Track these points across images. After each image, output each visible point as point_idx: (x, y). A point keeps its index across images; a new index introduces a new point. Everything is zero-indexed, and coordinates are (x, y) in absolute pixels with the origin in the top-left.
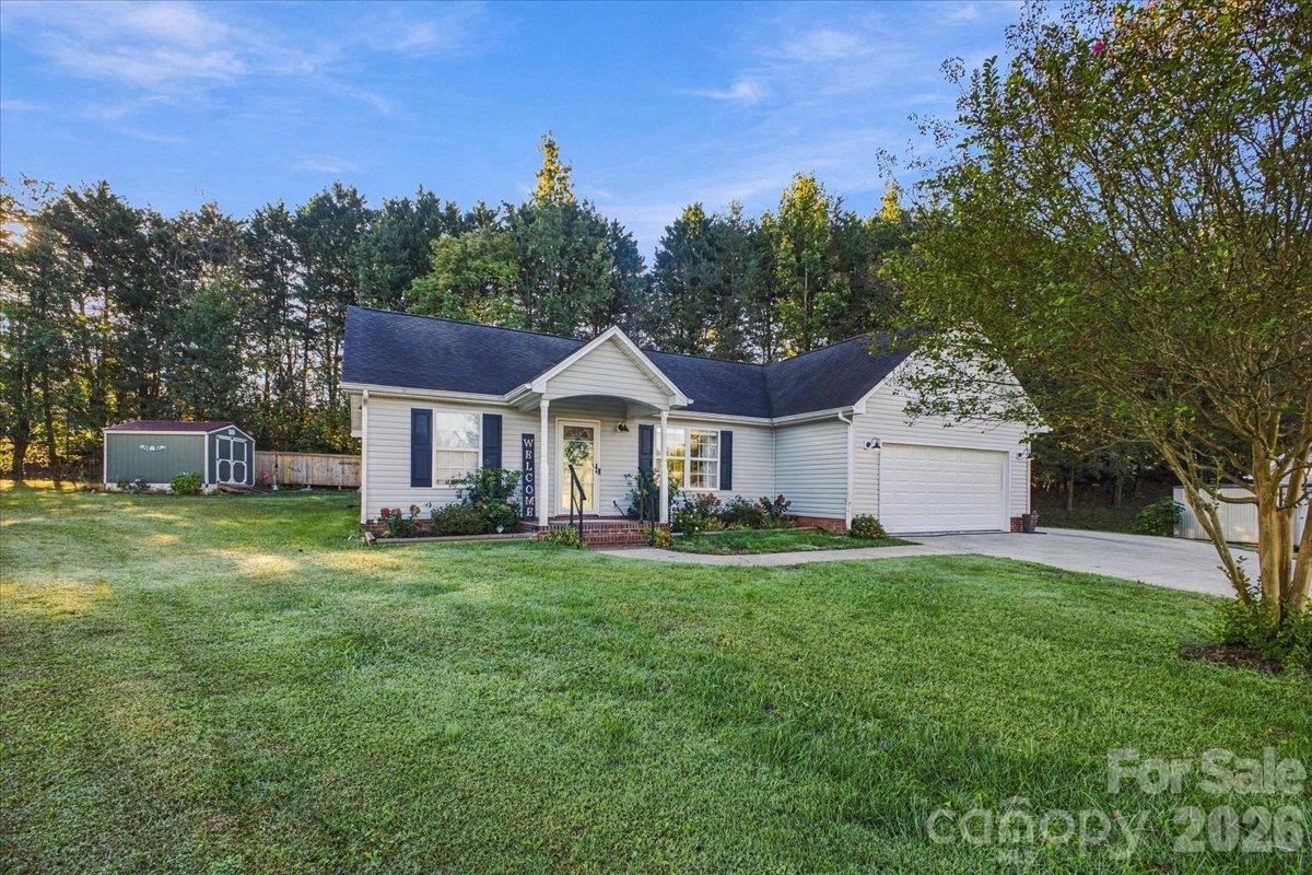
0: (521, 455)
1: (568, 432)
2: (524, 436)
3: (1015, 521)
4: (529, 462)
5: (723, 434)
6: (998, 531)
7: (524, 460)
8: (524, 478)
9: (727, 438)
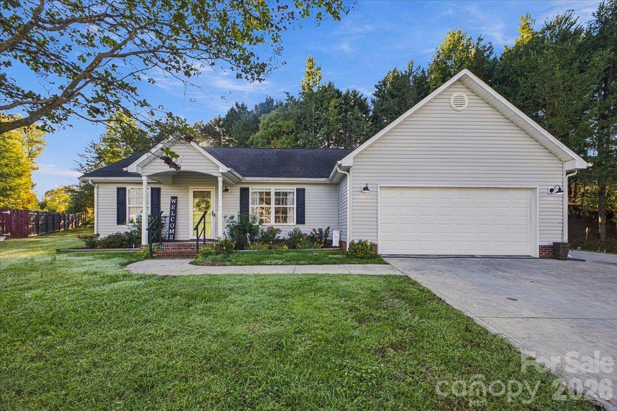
0: (170, 208)
1: (196, 195)
2: (172, 198)
3: (542, 248)
4: (174, 211)
5: (298, 190)
6: (529, 257)
7: (171, 210)
8: (170, 220)
9: (301, 193)
